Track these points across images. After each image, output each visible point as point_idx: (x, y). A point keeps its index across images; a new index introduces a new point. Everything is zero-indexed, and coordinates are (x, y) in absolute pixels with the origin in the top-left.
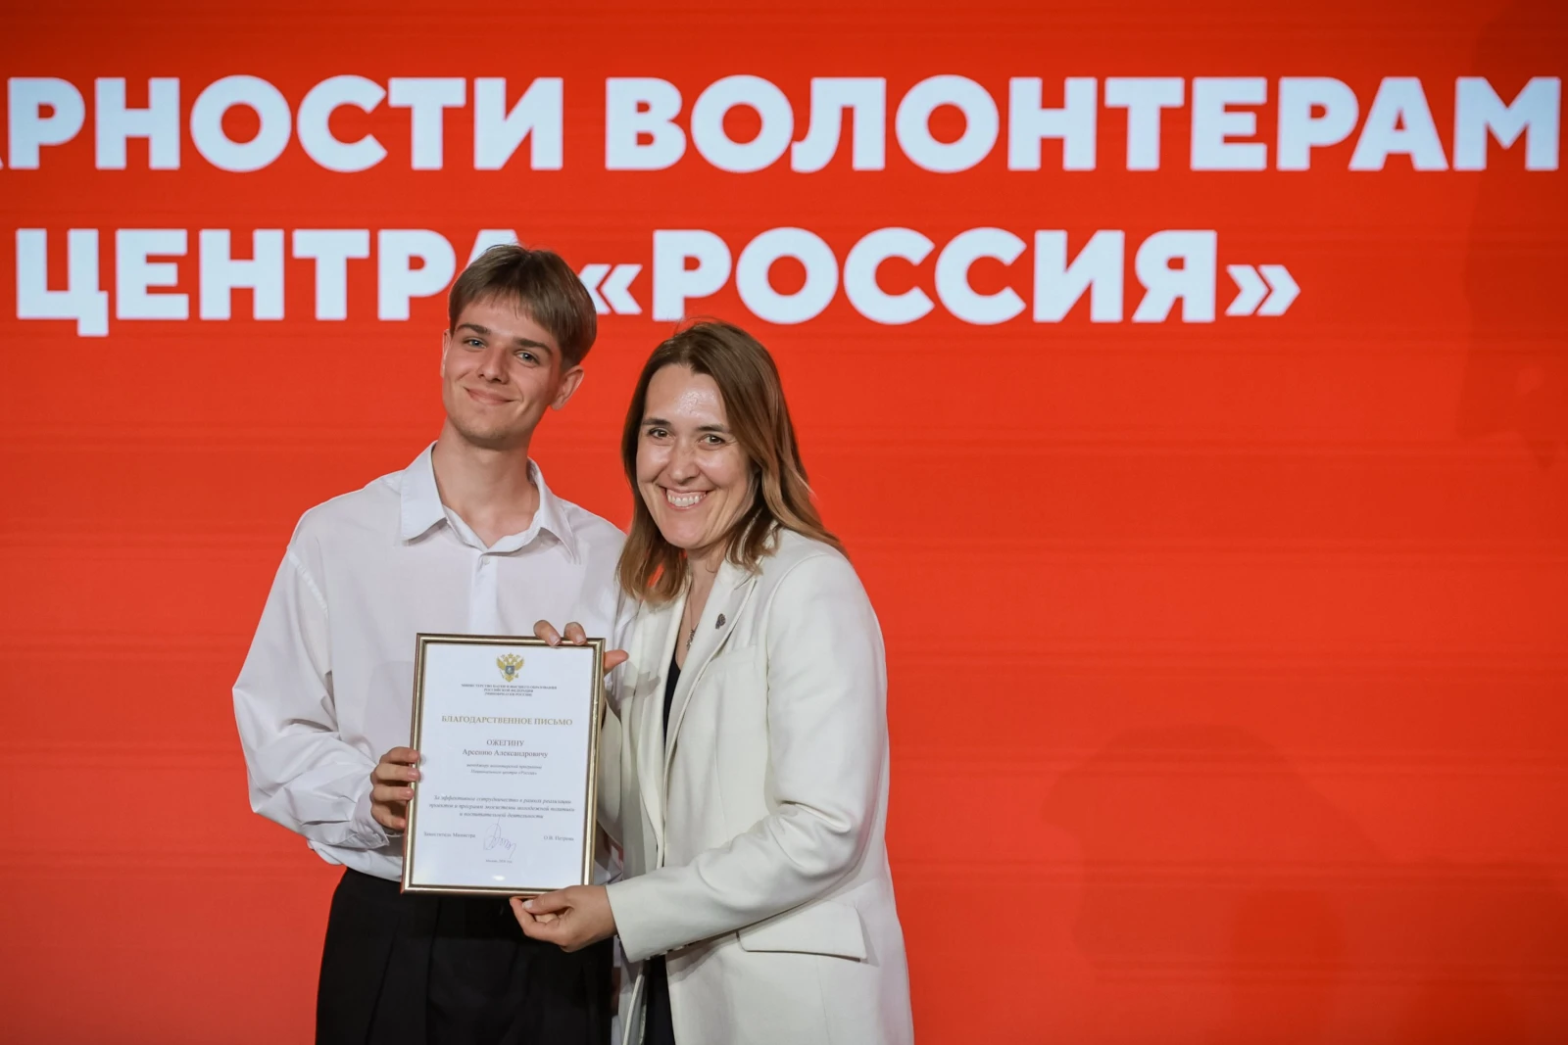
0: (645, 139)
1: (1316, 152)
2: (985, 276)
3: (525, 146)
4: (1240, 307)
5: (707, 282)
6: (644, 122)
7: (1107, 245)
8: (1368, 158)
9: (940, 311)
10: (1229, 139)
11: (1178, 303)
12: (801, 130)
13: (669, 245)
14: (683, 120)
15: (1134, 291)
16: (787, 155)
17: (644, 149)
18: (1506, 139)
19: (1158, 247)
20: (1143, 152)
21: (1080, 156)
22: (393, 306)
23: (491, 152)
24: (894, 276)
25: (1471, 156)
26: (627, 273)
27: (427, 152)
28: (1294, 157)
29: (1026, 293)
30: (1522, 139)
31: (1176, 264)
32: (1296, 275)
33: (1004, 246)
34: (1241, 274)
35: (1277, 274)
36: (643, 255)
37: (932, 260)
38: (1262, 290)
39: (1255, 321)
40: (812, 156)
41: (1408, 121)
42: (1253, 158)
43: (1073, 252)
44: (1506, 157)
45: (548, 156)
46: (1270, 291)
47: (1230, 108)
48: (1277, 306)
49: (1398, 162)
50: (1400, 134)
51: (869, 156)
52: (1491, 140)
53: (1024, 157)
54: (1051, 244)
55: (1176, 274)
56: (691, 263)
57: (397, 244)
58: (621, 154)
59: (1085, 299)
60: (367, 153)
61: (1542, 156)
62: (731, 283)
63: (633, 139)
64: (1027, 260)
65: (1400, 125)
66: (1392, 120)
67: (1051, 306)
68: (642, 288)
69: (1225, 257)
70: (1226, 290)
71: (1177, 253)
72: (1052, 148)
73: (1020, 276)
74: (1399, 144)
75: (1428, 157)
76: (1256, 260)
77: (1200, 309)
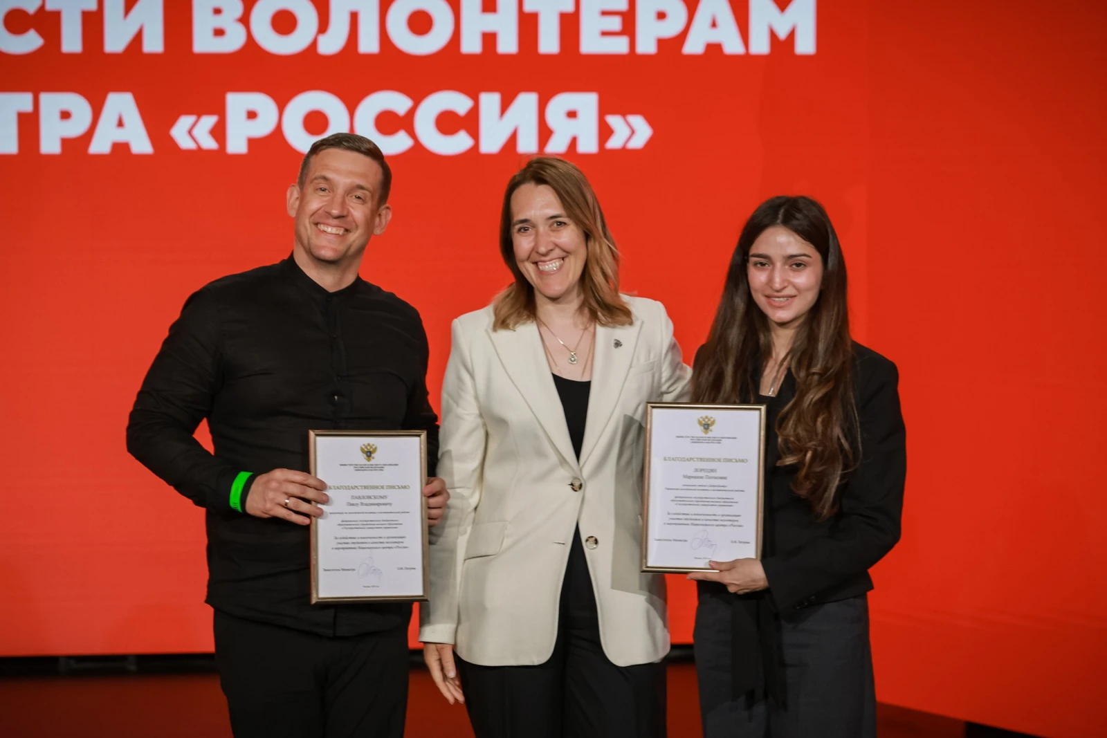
0: (219, 32)
1: (661, 43)
2: (448, 123)
3: (138, 38)
4: (614, 143)
5: (263, 127)
6: (219, 22)
7: (527, 102)
8: (694, 46)
9: (418, 147)
10: (605, 34)
11: (574, 142)
12: (323, 26)
13: (237, 103)
14: (245, 20)
15: (545, 133)
16: (314, 44)
17: (219, 40)
18: (782, 34)
19: (560, 103)
20: (549, 42)
21: (508, 44)
22: (50, 144)
23: (115, 41)
24: (387, 123)
25: (761, 45)
26: (209, 121)
27: (72, 41)
28: (647, 46)
29: (474, 133)
30: (792, 35)
31: (572, 114)
32: (651, 121)
33: (459, 103)
34: (614, 121)
35: (638, 121)
36: (219, 109)
37: (411, 113)
38: (627, 132)
39: (624, 151)
40: (331, 44)
41: (719, 22)
42: (619, 46)
43: (505, 106)
44: (782, 46)
45: (154, 43)
46: (633, 132)
47: (605, 13)
48: (638, 142)
49: (714, 49)
50: (714, 31)
51: (369, 44)
52: (773, 35)
53: (471, 45)
54: (490, 101)
55: (572, 122)
56: (252, 115)
57: (52, 103)
58: (203, 43)
59: (513, 139)
60: (30, 42)
61: (806, 45)
62: (278, 130)
63: (211, 33)
64: (474, 114)
65: (714, 25)
66: (709, 21)
67: (491, 143)
68: (219, 132)
69: (604, 110)
70: (605, 132)
71: (572, 107)
72: (489, 39)
73: (470, 123)
74: (714, 37)
75: (733, 46)
76: (624, 112)
77: (588, 145)
